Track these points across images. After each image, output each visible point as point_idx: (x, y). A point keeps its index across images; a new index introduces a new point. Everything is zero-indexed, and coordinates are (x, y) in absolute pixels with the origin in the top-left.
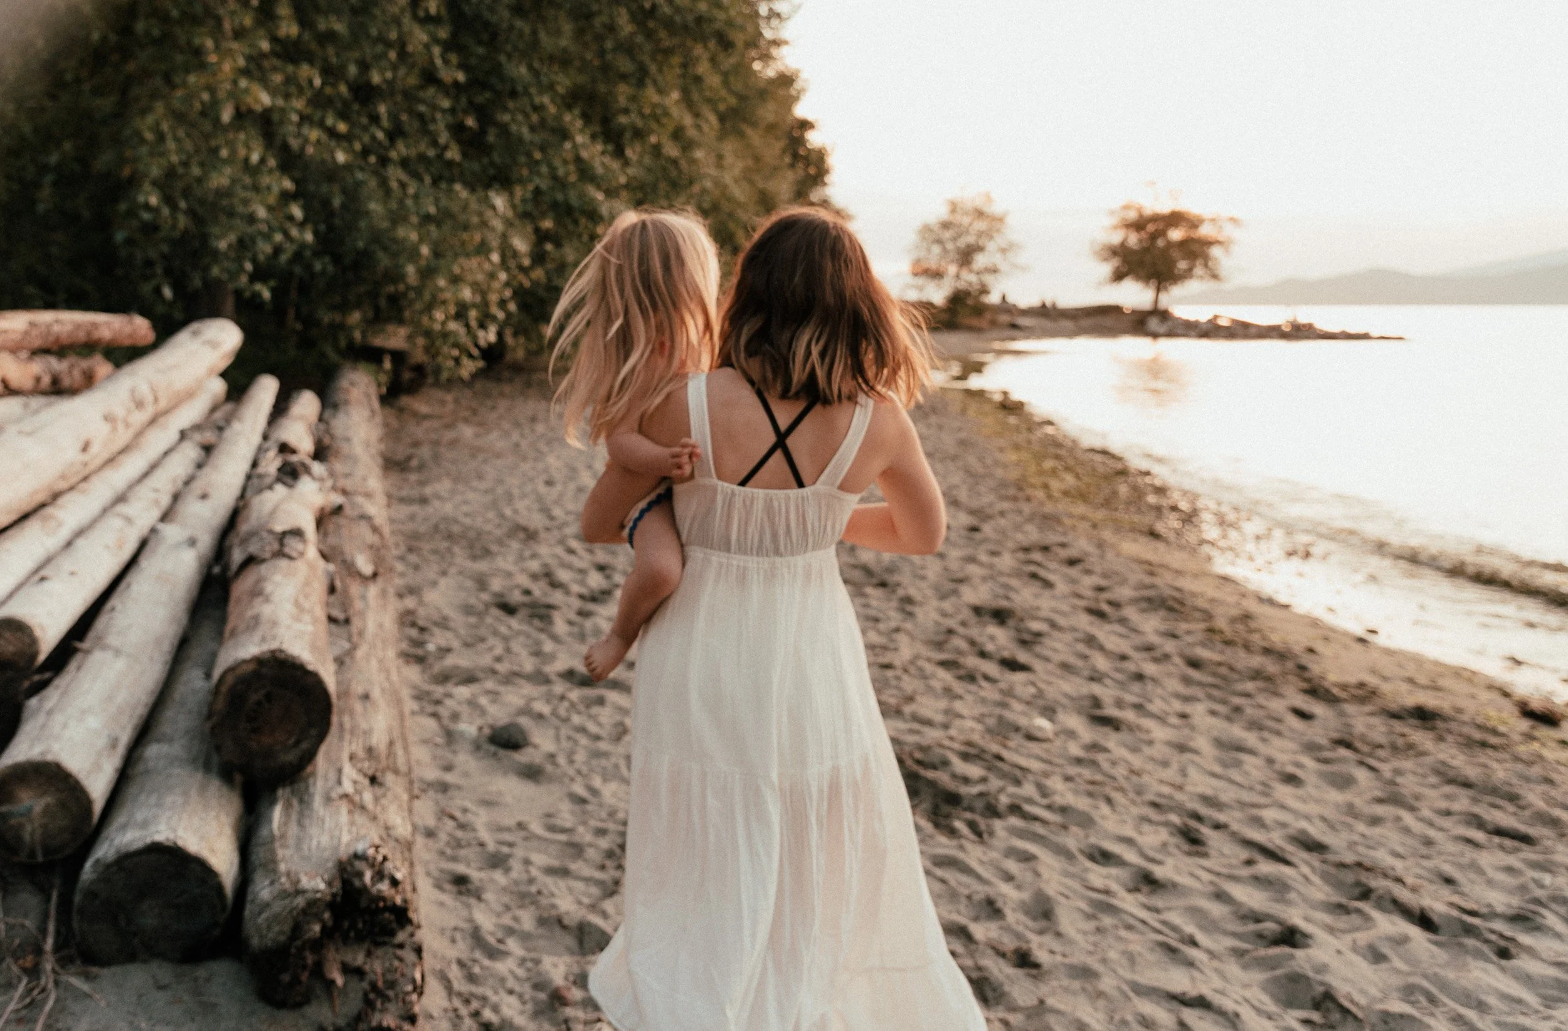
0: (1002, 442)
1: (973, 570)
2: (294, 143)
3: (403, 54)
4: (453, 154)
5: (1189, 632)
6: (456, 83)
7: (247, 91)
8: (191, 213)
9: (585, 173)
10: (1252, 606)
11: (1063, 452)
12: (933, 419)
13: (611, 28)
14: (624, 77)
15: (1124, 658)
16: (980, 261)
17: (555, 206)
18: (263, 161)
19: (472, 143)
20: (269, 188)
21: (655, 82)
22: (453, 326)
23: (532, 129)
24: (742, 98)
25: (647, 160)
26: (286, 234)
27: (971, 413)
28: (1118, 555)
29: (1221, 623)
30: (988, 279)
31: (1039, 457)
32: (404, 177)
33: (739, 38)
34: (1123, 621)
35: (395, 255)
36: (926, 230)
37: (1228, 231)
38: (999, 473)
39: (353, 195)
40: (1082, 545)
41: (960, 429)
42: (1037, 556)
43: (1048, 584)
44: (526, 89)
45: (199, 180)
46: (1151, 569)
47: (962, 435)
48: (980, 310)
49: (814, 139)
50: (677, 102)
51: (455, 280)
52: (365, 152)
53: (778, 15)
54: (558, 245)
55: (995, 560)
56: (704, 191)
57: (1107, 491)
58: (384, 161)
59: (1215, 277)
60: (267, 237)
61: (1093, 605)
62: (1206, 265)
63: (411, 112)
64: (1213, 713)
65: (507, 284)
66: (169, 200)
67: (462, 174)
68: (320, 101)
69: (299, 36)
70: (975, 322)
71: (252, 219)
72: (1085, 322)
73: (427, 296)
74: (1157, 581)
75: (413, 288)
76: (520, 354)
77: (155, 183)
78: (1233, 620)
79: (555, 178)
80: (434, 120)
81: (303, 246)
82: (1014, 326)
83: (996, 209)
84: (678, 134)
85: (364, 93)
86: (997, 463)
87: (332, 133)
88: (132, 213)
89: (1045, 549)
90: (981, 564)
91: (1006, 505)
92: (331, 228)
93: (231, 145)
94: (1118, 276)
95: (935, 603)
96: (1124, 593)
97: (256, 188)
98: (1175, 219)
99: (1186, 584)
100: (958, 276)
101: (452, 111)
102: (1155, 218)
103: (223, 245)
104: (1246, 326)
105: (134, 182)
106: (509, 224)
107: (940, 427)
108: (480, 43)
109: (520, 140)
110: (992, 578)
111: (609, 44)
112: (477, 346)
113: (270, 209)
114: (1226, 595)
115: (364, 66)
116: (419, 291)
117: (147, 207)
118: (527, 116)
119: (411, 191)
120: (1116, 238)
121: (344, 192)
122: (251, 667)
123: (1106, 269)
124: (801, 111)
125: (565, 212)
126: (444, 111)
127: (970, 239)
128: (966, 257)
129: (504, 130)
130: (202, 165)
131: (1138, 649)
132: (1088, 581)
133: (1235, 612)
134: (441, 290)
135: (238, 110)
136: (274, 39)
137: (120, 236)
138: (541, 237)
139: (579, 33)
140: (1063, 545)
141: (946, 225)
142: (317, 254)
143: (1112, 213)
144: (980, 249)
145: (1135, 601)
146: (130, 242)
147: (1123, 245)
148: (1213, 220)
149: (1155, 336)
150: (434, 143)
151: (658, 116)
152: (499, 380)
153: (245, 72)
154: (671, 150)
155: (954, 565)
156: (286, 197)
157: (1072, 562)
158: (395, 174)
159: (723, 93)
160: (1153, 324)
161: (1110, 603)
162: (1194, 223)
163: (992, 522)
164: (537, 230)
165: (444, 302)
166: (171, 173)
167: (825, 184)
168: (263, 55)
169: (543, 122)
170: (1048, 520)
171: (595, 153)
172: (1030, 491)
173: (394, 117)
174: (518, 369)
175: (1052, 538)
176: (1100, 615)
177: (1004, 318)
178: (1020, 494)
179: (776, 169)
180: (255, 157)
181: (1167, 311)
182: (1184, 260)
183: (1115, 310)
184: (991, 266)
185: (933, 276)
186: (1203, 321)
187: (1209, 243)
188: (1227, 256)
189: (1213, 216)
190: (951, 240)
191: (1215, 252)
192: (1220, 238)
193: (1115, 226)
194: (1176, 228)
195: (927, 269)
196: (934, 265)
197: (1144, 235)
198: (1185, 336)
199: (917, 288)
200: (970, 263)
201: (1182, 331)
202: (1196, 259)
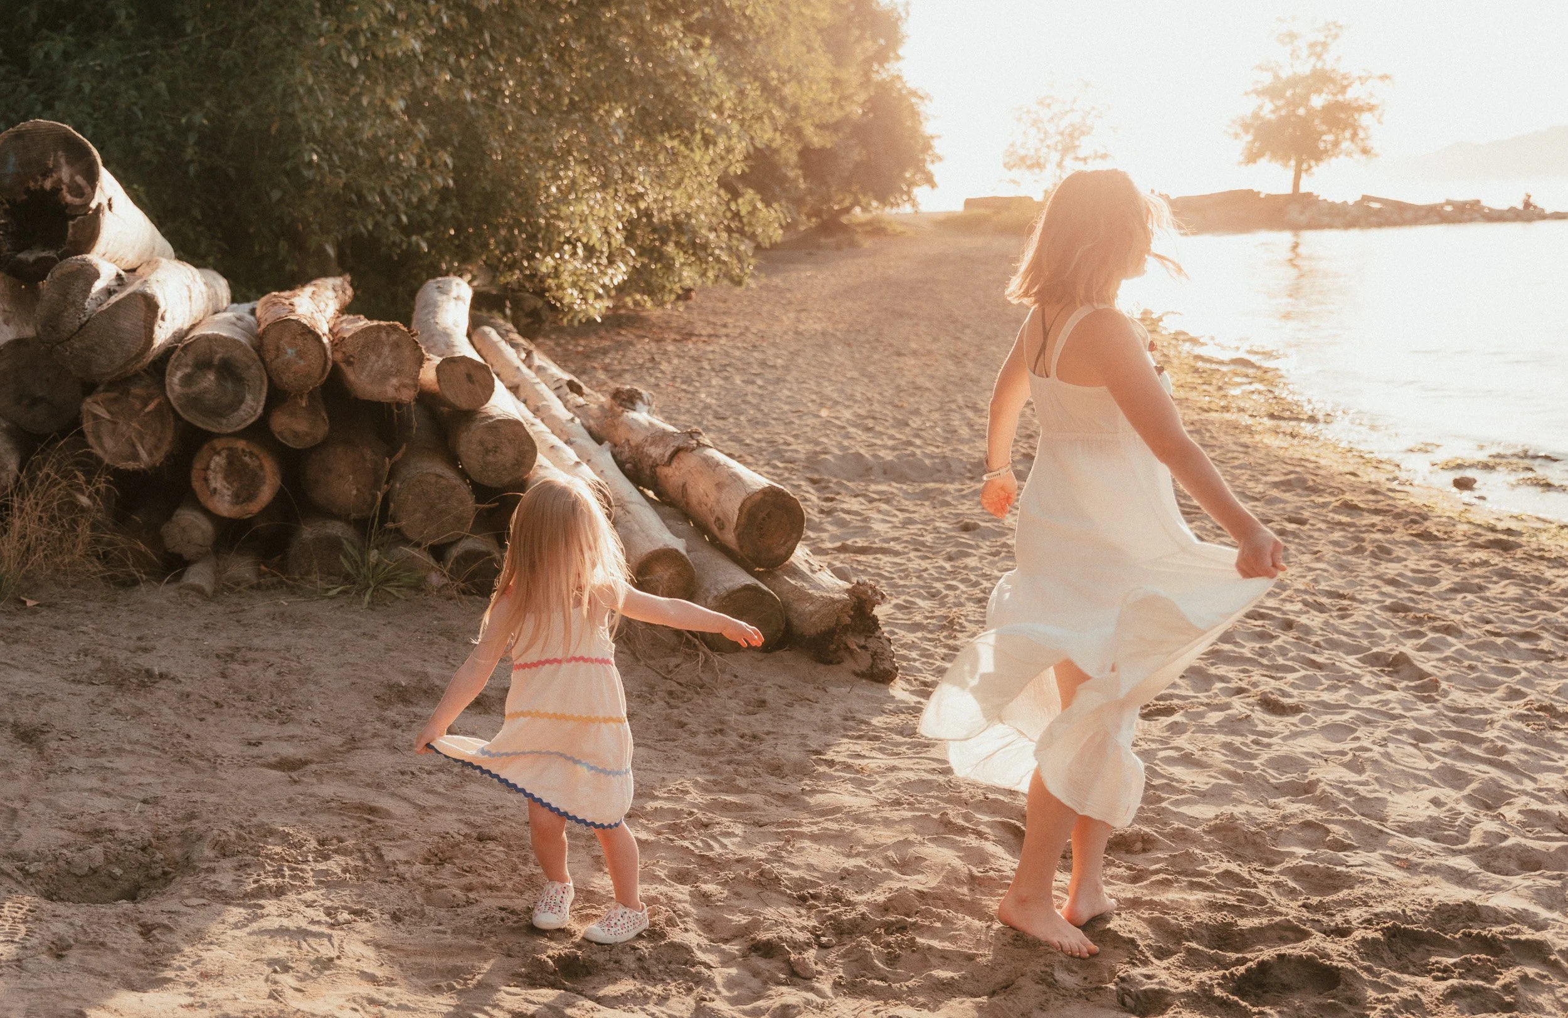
16: (1091, 146)
36: (1020, 109)
37: (1380, 91)
59: (1365, 151)
62: (1355, 135)
94: (1252, 157)
98: (1318, 79)
100: (1060, 165)
102: (1293, 82)
104: (1402, 208)
120: (1249, 108)
127: (1075, 118)
141: (1043, 102)
144: (1087, 130)
147: (1256, 114)
148: (1361, 81)
149: (1296, 228)
160: (1293, 212)
162: (1343, 84)
167: (898, 58)
181: (1309, 195)
182: (1330, 131)
183: (1249, 196)
184: (1101, 151)
185: (1031, 167)
186: (1351, 202)
187: (1360, 109)
188: (1380, 122)
189: (1363, 74)
190: (1051, 119)
191: (1365, 119)
192: (1373, 102)
193: (1246, 93)
194: (1319, 91)
195: (1023, 159)
196: (1032, 152)
197: (1280, 103)
198: (1330, 226)
199: (1014, 181)
200: (1075, 147)
201: (1327, 220)
202: (1343, 130)
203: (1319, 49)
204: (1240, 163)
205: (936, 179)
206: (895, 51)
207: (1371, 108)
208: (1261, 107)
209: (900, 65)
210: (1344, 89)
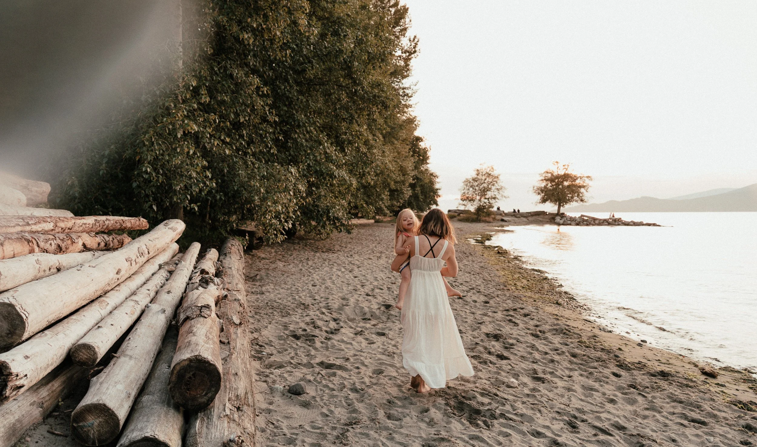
0: (498, 267)
1: (485, 318)
2: (208, 146)
3: (253, 110)
4: (274, 151)
5: (572, 343)
6: (275, 121)
7: (188, 125)
8: (164, 174)
9: (328, 158)
10: (596, 331)
11: (522, 271)
12: (470, 258)
13: (339, 100)
14: (344, 119)
15: (546, 353)
16: (489, 194)
17: (316, 172)
18: (195, 153)
19: (282, 146)
20: (197, 165)
21: (357, 122)
22: (274, 221)
23: (306, 141)
24: (392, 128)
25: (354, 153)
26: (205, 183)
27: (485, 255)
28: (544, 312)
29: (584, 339)
30: (492, 201)
31: (513, 273)
32: (254, 160)
33: (391, 104)
34: (546, 339)
35: (250, 192)
36: (467, 181)
37: (587, 181)
38: (497, 279)
39: (232, 168)
40: (530, 308)
41: (481, 262)
42: (511, 313)
43: (516, 324)
44: (304, 124)
45: (168, 161)
46: (557, 317)
47: (482, 264)
48: (489, 214)
49: (422, 145)
50: (366, 129)
51: (275, 202)
52: (238, 150)
53: (407, 95)
54: (318, 188)
55: (495, 315)
56: (377, 166)
57: (540, 287)
58: (245, 154)
59: (582, 200)
60: (197, 185)
61: (534, 332)
62: (578, 196)
63: (256, 133)
64: (581, 375)
65: (297, 204)
66: (155, 169)
67: (278, 159)
68: (218, 129)
69: (210, 102)
70: (487, 219)
71: (190, 177)
72: (530, 219)
73: (263, 210)
74: (559, 322)
75: (258, 206)
76: (302, 233)
77: (149, 163)
78: (589, 338)
79: (316, 160)
80: (266, 137)
81: (212, 189)
82: (503, 220)
83: (495, 173)
84: (366, 143)
85: (237, 126)
86: (496, 275)
87: (224, 142)
88: (140, 175)
89: (515, 310)
90: (489, 316)
91: (499, 292)
92: (223, 181)
93: (182, 147)
94: (544, 201)
95: (471, 333)
96: (547, 327)
97: (192, 165)
98: (566, 177)
99: (571, 323)
100: (480, 200)
101: (274, 133)
102: (558, 177)
103: (178, 188)
104: (594, 219)
105: (141, 162)
106: (297, 179)
107: (473, 261)
108: (286, 105)
109: (302, 144)
110: (494, 322)
111: (338, 106)
112: (284, 229)
113: (198, 173)
114: (587, 327)
115: (237, 115)
116: (260, 207)
117: (146, 172)
118: (305, 135)
119: (256, 166)
120: (543, 184)
121: (228, 166)
122: (187, 363)
123: (539, 197)
124: (417, 133)
125: (320, 174)
126: (270, 133)
127: (485, 185)
128: (484, 192)
129: (295, 140)
130: (169, 155)
131: (551, 350)
132: (532, 322)
133: (590, 334)
134: (269, 206)
135: (184, 132)
136: (199, 103)
137: (134, 185)
138: (311, 185)
139: (326, 101)
140: (522, 309)
141: (475, 180)
142: (217, 192)
143: (541, 175)
144: (489, 189)
145: (550, 330)
146: (139, 187)
147: (545, 187)
148: (581, 178)
149: (559, 224)
150: (267, 146)
151: (359, 135)
152: (294, 243)
153: (187, 117)
154: (364, 149)
155: (478, 317)
156: (204, 168)
157: (526, 315)
158: (250, 159)
159: (385, 126)
160: (558, 219)
161: (540, 331)
162: (574, 179)
163: (494, 299)
164: (308, 182)
165: (270, 211)
166: (156, 159)
167: (427, 163)
168: (195, 110)
169: (311, 137)
170: (516, 298)
171: (332, 150)
172: (509, 287)
173: (250, 136)
174: (301, 238)
175: (518, 306)
176: (537, 336)
177: (499, 217)
178: (505, 288)
179: (406, 157)
180: (191, 152)
181: (563, 214)
182: (570, 194)
183: (543, 213)
184: (494, 196)
185: (470, 201)
186: (577, 217)
187: (580, 187)
188: (587, 191)
189: (581, 176)
190: (477, 186)
191: (582, 190)
192: (585, 184)
193: (542, 180)
194: (567, 181)
195: (468, 198)
196: (471, 196)
197: (554, 184)
198: (570, 224)
199: (464, 205)
200: (485, 195)
201: (569, 222)
202: (575, 193)
203: (566, 167)
204: (540, 202)
205: (438, 203)
206: (426, 161)
207: (584, 187)
208: (547, 185)
209: (428, 165)
210: (575, 180)
